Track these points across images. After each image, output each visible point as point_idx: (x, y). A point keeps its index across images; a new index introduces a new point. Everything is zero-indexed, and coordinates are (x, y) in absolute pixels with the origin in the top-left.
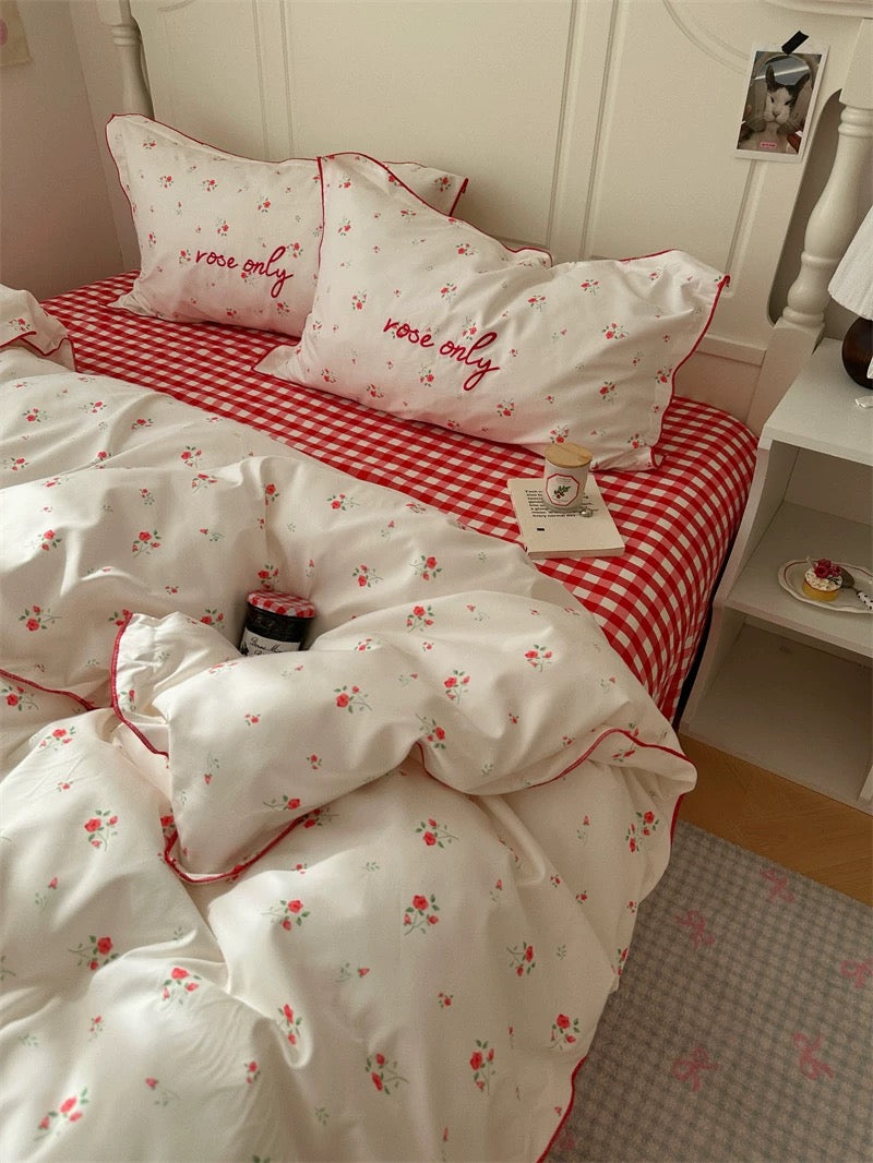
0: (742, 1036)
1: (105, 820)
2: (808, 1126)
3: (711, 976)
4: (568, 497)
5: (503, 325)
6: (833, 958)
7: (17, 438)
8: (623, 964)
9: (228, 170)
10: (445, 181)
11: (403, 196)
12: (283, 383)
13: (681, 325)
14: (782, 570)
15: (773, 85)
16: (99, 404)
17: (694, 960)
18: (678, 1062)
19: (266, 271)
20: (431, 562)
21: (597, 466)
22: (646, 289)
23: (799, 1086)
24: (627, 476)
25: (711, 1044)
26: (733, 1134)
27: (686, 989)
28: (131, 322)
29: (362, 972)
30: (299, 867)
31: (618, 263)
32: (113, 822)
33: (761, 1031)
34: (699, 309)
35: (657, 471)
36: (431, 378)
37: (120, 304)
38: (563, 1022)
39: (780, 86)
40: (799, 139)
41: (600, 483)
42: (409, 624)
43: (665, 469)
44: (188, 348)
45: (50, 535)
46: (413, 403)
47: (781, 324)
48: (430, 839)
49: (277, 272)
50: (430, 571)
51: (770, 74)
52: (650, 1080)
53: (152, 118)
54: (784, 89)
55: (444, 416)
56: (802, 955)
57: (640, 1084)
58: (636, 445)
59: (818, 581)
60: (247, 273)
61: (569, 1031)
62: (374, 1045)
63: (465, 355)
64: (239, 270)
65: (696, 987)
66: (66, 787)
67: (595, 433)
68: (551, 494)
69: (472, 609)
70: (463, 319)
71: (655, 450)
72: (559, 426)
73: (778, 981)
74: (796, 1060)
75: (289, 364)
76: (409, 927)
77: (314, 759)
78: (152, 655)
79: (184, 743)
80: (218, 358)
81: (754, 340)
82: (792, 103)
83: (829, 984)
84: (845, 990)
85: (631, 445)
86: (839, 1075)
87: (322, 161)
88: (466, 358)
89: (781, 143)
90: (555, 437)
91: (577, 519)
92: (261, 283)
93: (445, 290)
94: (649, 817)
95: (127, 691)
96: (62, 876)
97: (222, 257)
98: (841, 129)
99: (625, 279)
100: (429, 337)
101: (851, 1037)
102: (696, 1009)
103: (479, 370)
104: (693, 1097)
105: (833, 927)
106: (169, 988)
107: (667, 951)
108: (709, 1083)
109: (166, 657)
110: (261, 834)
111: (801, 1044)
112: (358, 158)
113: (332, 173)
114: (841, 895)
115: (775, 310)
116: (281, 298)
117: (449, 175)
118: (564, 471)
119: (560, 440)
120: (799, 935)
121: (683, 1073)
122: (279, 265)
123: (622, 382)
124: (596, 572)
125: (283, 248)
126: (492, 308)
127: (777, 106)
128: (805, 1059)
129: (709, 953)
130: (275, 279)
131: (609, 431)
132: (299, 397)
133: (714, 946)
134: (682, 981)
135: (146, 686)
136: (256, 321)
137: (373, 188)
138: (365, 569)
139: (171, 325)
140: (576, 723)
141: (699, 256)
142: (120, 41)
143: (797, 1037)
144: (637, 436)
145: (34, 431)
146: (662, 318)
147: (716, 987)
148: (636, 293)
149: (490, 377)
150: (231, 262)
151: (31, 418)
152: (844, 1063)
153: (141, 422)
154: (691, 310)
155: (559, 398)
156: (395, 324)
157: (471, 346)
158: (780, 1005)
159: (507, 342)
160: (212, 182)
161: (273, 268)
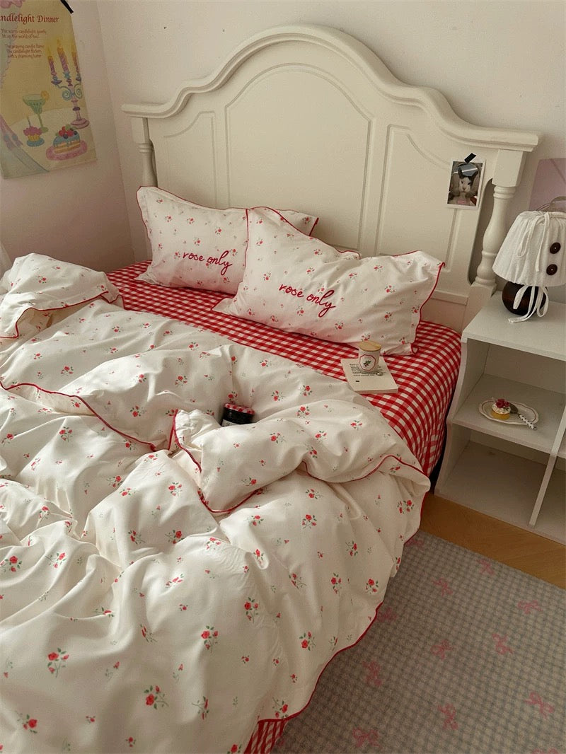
0: (466, 635)
1: (176, 486)
2: (500, 675)
3: (451, 608)
4: (370, 366)
5: (337, 287)
6: (514, 600)
7: (112, 339)
8: (398, 565)
9: (199, 213)
10: (307, 219)
11: (287, 226)
12: (227, 316)
13: (423, 285)
14: (481, 405)
15: (462, 176)
16: (147, 324)
17: (443, 601)
18: (434, 647)
19: (219, 262)
20: (308, 388)
21: (385, 353)
22: (405, 270)
23: (495, 658)
24: (400, 358)
25: (451, 639)
26: (461, 678)
27: (438, 614)
28: (147, 287)
29: (286, 542)
30: (256, 507)
31: (392, 258)
32: (180, 486)
33: (476, 633)
34: (431, 278)
35: (415, 355)
36: (302, 312)
37: (141, 278)
38: (371, 582)
39: (465, 176)
40: (476, 200)
41: (386, 361)
42: (298, 415)
43: (418, 354)
44: (178, 300)
45: (142, 376)
46: (293, 324)
47: (475, 284)
48: (311, 496)
49: (224, 263)
50: (307, 392)
51: (460, 171)
52: (419, 655)
53: (157, 187)
54: (467, 178)
55: (308, 330)
56: (498, 599)
57: (415, 656)
58: (403, 342)
59: (498, 409)
60: (209, 263)
61: (374, 586)
62: (292, 570)
63: (319, 300)
64: (205, 262)
65: (443, 614)
66: (159, 474)
67: (383, 337)
68: (362, 365)
69: (327, 407)
70: (318, 284)
71: (413, 346)
72: (366, 334)
73: (485, 611)
74: (494, 646)
75: (229, 307)
76: (304, 526)
77: (262, 461)
78: (189, 424)
79: (208, 455)
80: (193, 305)
81: (462, 292)
82: (471, 184)
83: (511, 612)
84: (520, 615)
85: (401, 343)
86: (516, 653)
87: (248, 210)
88: (320, 302)
89: (467, 201)
90: (364, 338)
91: (376, 377)
92: (216, 268)
93: (309, 271)
94: (409, 503)
95: (182, 436)
96: (161, 505)
97: (196, 256)
98: (494, 195)
99: (395, 265)
100: (302, 293)
101: (523, 636)
102: (443, 623)
103: (326, 307)
104: (441, 662)
105: (514, 586)
106: (209, 545)
108: (449, 655)
109: (195, 425)
110: (237, 498)
111: (497, 639)
112: (265, 209)
114: (519, 571)
115: (472, 278)
116: (226, 276)
117: (310, 216)
118: (368, 353)
119: (366, 340)
120: (497, 590)
121: (436, 652)
122: (226, 260)
123: (397, 312)
124: (384, 400)
125: (228, 252)
126: (333, 278)
127: (465, 185)
128: (500, 646)
129: (450, 598)
130: (223, 266)
131: (389, 336)
132: (236, 322)
133: (453, 594)
134: (436, 610)
135: (188, 436)
136: (212, 286)
137: (273, 223)
138: (277, 392)
139: (167, 289)
140: (373, 453)
141: (430, 253)
142: (144, 151)
143: (494, 636)
144: (404, 338)
145: (119, 336)
146: (413, 282)
147: (453, 613)
148: (400, 271)
149: (331, 310)
150: (201, 258)
151: (116, 331)
152: (519, 647)
153: (168, 332)
154: (427, 278)
155: (365, 320)
156: (285, 287)
157: (322, 297)
158: (486, 621)
159: (339, 294)
160: (192, 220)
161: (222, 261)
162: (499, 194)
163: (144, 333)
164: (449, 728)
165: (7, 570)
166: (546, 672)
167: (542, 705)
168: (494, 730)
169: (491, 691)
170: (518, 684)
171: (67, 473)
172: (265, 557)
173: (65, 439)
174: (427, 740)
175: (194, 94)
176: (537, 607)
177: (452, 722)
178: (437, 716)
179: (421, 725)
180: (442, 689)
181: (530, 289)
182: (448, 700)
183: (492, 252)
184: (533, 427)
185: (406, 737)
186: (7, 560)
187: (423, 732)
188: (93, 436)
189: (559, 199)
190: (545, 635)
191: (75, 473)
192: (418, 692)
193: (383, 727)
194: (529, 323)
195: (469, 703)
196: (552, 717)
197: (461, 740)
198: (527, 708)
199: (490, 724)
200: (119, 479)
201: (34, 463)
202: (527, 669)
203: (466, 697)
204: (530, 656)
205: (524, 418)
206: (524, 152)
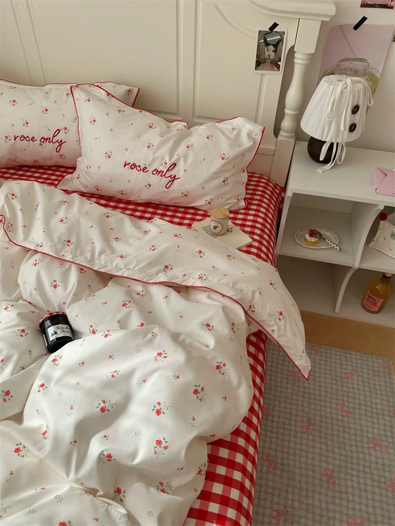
0: (320, 410)
3: (304, 393)
4: (218, 229)
5: (178, 159)
6: (341, 373)
10: (130, 91)
11: (114, 101)
13: (249, 150)
14: (296, 235)
15: (267, 44)
17: (297, 388)
18: (302, 427)
19: (52, 141)
22: (232, 136)
23: (343, 421)
24: (236, 212)
25: (311, 417)
26: (327, 445)
27: (297, 400)
31: (217, 124)
33: (325, 406)
34: (254, 142)
36: (150, 185)
39: (270, 44)
40: (279, 65)
43: (249, 206)
46: (143, 196)
47: (280, 138)
49: (58, 141)
51: (265, 40)
52: (295, 437)
54: (272, 46)
55: (157, 200)
56: (331, 375)
57: (293, 439)
58: (238, 200)
59: (311, 238)
60: (42, 143)
63: (164, 174)
64: (38, 142)
65: (300, 398)
67: (222, 198)
70: (160, 158)
71: (245, 199)
72: (208, 198)
73: (326, 387)
74: (339, 413)
81: (269, 145)
82: (275, 51)
83: (342, 382)
84: (348, 383)
85: (236, 200)
86: (353, 413)
87: (73, 89)
88: (165, 175)
89: (272, 67)
90: (207, 202)
92: (49, 147)
93: (149, 147)
97: (28, 137)
98: (295, 61)
99: (222, 131)
100: (146, 168)
101: (354, 399)
102: (303, 406)
103: (171, 180)
104: (311, 437)
105: (338, 362)
107: (287, 388)
108: (314, 430)
111: (339, 406)
112: (90, 86)
113: (77, 93)
114: (337, 349)
115: (276, 132)
116: (61, 152)
117: (132, 88)
119: (209, 203)
120: (328, 368)
121: (305, 430)
122: (60, 137)
123: (231, 176)
125: (59, 130)
126: (172, 152)
127: (270, 52)
128: (342, 411)
130: (57, 144)
131: (228, 196)
133: (302, 381)
134: (295, 397)
136: (49, 163)
137: (101, 100)
143: (337, 404)
144: (238, 196)
146: (242, 148)
147: (307, 396)
148: (228, 138)
149: (176, 182)
150: (33, 139)
152: (354, 408)
154: (252, 143)
155: (207, 186)
156: (129, 164)
157: (166, 170)
158: (329, 395)
159: (181, 166)
160: (14, 101)
161: (55, 139)
162: (299, 60)
164: (331, 486)
166: (375, 421)
167: (381, 446)
168: (358, 476)
169: (348, 447)
170: (362, 436)
176: (356, 374)
177: (332, 481)
178: (321, 480)
179: (314, 491)
180: (317, 457)
181: (332, 144)
182: (324, 465)
183: (293, 111)
184: (338, 249)
185: (307, 504)
187: (316, 496)
189: (343, 60)
190: (367, 393)
192: (303, 465)
193: (290, 503)
194: (333, 170)
195: (337, 462)
196: (388, 453)
197: (341, 492)
198: (373, 452)
199: (354, 473)
202: (364, 423)
203: (334, 459)
204: (363, 412)
205: (329, 242)
206: (322, 21)
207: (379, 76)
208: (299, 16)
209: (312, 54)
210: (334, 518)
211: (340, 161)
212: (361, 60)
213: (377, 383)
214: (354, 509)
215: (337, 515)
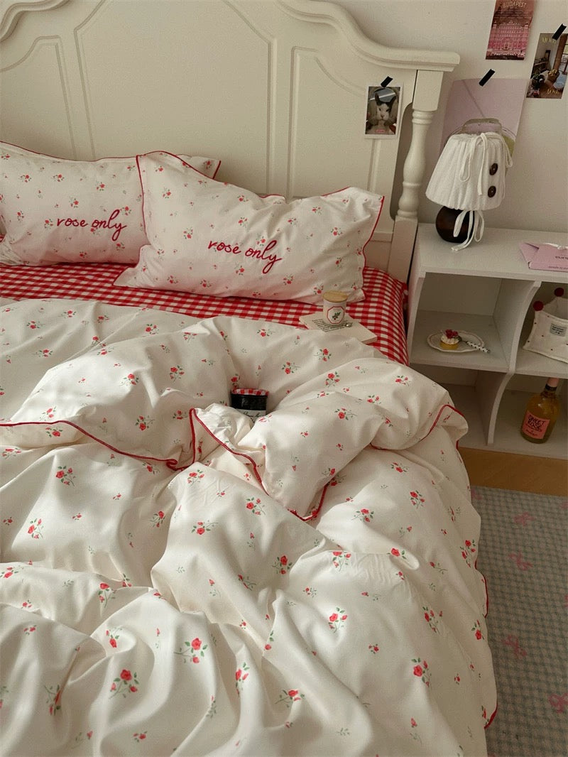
0: (489, 564)
1: (254, 502)
2: (533, 590)
4: (340, 318)
5: (279, 236)
6: (509, 517)
7: (34, 339)
10: (209, 163)
12: (137, 290)
13: (367, 222)
14: (429, 339)
15: (379, 102)
16: (70, 312)
19: (108, 226)
20: (326, 352)
22: (344, 208)
23: (522, 576)
24: (353, 305)
28: (9, 270)
29: (409, 529)
30: (348, 500)
31: (323, 198)
32: (258, 501)
34: (372, 215)
36: (242, 270)
40: (395, 127)
43: (368, 299)
45: (132, 376)
46: (232, 286)
47: (398, 219)
48: (399, 469)
49: (115, 225)
50: (326, 356)
51: (377, 97)
54: (385, 105)
55: (250, 291)
56: (496, 521)
58: (355, 288)
59: (449, 340)
60: (95, 229)
63: (261, 254)
64: (89, 227)
66: (223, 494)
67: (336, 285)
68: (330, 318)
69: (358, 368)
70: (257, 235)
72: (318, 285)
73: (492, 535)
74: (516, 565)
76: (416, 505)
77: (339, 446)
78: (224, 423)
80: (85, 283)
81: (386, 229)
82: (389, 111)
83: (513, 529)
84: (520, 529)
85: (353, 289)
86: (535, 565)
87: (139, 157)
88: (262, 256)
89: (386, 130)
90: (316, 291)
92: (104, 234)
93: (241, 222)
96: (253, 531)
97: (76, 220)
98: (413, 121)
99: (330, 205)
100: (238, 248)
101: (532, 547)
103: (270, 262)
105: (503, 504)
106: (337, 561)
109: (230, 423)
111: (514, 558)
112: (161, 154)
114: (499, 489)
116: (119, 241)
117: (211, 159)
118: (335, 304)
119: (319, 292)
120: (491, 512)
122: (117, 221)
123: (345, 257)
125: (118, 211)
126: (270, 227)
127: (383, 112)
128: (519, 563)
130: (115, 229)
131: (342, 283)
132: (153, 295)
136: (101, 257)
139: (39, 269)
143: (511, 556)
144: (355, 284)
145: (42, 333)
146: (357, 222)
148: (339, 210)
149: (277, 264)
150: (82, 223)
151: (33, 327)
152: (534, 559)
153: (102, 318)
154: (369, 216)
155: (317, 269)
156: (214, 244)
157: (264, 249)
158: (498, 545)
159: (283, 244)
160: (60, 176)
161: (112, 223)
162: (419, 120)
163: (74, 324)
164: (520, 657)
165: (126, 692)
168: (555, 643)
169: (535, 608)
170: (551, 593)
171: (98, 527)
172: (407, 554)
173: (68, 483)
174: (509, 677)
175: (25, 11)
176: (529, 517)
177: (520, 651)
181: (468, 214)
182: (506, 631)
183: (417, 182)
184: (486, 351)
186: (117, 680)
188: (102, 469)
189: (470, 121)
190: (549, 540)
191: (110, 525)
194: (469, 249)
195: (524, 627)
197: (535, 664)
199: (550, 639)
200: (161, 514)
201: (31, 529)
202: (551, 577)
203: (518, 622)
204: (547, 563)
205: (473, 345)
206: (444, 72)
207: (514, 139)
208: (417, 68)
209: (433, 112)
210: (532, 697)
211: (478, 238)
212: (491, 121)
213: (560, 528)
214: (557, 684)
215: (536, 693)
